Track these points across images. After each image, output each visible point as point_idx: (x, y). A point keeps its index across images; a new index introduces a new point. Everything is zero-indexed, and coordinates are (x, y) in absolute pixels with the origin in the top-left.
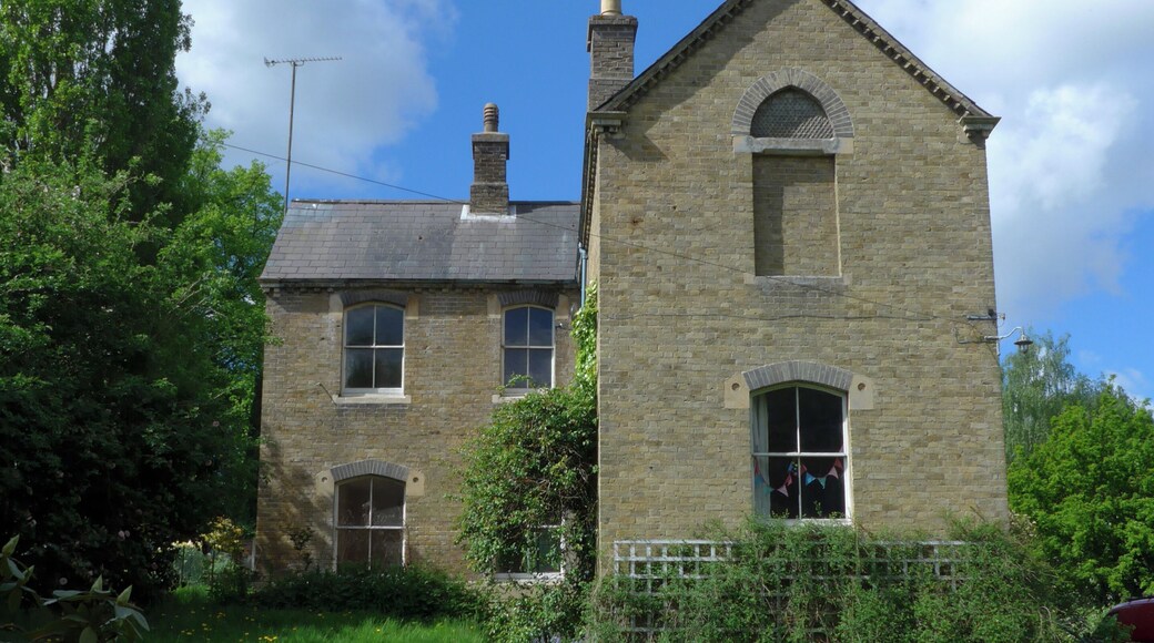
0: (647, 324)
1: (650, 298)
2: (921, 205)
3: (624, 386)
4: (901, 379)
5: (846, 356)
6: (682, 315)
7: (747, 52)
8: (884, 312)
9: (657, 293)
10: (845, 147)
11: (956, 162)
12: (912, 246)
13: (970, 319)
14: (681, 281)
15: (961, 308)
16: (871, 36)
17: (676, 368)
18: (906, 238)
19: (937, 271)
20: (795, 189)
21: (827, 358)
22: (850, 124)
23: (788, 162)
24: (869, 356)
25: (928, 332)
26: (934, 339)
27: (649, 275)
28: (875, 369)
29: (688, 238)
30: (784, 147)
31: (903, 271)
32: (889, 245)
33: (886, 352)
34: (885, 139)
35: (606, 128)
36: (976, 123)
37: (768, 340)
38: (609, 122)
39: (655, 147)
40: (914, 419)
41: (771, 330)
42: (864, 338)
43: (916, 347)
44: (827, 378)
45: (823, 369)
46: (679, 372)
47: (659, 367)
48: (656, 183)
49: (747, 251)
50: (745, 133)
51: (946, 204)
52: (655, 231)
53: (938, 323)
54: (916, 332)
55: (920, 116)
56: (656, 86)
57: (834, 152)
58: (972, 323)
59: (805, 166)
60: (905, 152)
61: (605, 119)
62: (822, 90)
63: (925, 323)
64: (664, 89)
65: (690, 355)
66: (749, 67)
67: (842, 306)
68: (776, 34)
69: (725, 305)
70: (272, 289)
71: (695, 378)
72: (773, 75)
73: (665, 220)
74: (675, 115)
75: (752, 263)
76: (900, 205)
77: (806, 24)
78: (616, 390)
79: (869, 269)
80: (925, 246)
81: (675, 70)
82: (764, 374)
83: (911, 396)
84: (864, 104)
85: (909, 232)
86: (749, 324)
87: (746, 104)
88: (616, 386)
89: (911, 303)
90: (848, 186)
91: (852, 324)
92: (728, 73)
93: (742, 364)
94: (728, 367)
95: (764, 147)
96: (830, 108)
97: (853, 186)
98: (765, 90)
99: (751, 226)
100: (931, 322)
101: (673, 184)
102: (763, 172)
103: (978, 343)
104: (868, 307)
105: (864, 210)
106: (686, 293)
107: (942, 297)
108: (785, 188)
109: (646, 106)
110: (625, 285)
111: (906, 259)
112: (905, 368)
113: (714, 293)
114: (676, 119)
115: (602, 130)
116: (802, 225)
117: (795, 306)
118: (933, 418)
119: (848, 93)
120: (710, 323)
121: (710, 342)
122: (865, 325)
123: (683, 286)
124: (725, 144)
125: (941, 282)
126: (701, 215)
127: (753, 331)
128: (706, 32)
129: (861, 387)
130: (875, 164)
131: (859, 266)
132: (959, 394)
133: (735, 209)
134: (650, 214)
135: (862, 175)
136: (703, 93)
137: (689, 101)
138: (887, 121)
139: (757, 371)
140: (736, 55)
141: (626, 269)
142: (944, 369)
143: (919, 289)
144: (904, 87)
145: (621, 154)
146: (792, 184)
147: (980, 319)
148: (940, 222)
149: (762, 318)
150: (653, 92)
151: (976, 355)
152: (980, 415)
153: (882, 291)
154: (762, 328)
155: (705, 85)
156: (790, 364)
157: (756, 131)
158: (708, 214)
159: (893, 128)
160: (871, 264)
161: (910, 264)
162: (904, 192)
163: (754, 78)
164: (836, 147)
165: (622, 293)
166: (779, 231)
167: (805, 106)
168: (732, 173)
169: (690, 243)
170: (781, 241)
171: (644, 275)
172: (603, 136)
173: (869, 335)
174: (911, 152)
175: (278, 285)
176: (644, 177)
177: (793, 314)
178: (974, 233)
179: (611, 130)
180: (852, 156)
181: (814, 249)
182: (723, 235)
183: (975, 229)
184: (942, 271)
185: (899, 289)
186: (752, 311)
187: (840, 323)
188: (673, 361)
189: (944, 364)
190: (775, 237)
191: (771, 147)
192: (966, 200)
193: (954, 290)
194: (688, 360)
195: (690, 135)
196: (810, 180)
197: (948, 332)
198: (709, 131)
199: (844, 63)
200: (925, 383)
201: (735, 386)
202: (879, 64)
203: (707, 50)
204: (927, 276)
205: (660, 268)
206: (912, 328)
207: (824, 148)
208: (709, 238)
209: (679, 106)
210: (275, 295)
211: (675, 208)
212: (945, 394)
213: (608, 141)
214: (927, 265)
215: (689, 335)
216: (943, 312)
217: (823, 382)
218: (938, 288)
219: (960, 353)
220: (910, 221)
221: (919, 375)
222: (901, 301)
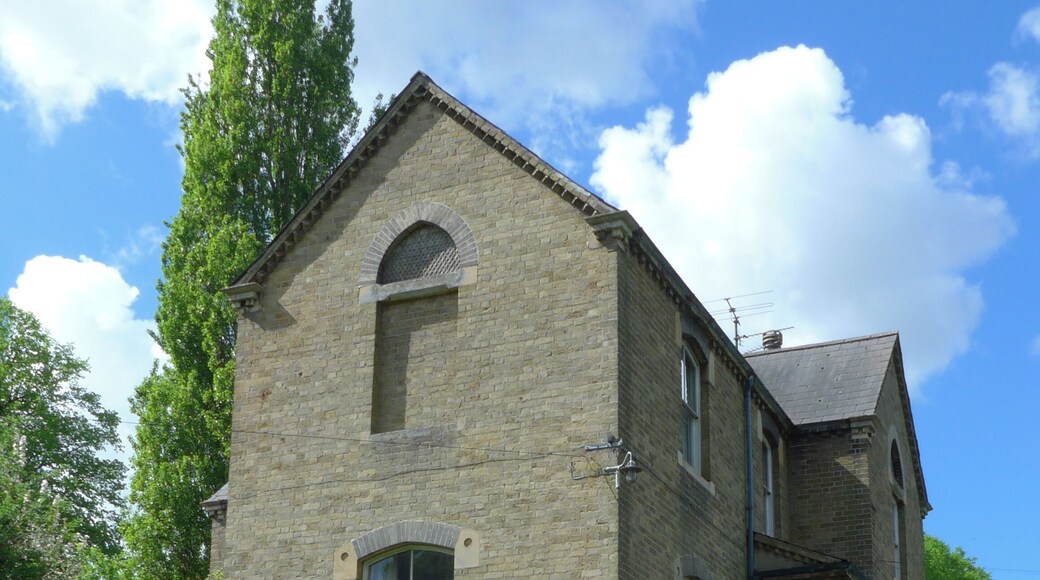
0: (268, 500)
1: (273, 472)
2: (543, 328)
3: (244, 567)
4: (510, 529)
5: (454, 510)
6: (300, 487)
7: (380, 192)
8: (495, 456)
9: (279, 467)
10: (470, 276)
11: (583, 271)
12: (532, 376)
13: (588, 450)
14: (302, 451)
15: (579, 439)
16: (500, 148)
17: (291, 543)
18: (525, 369)
19: (556, 400)
20: (422, 333)
21: (435, 515)
22: (476, 251)
23: (417, 305)
24: (478, 507)
25: (540, 471)
26: (548, 478)
27: (274, 448)
28: (482, 520)
29: (310, 404)
30: (408, 289)
31: (520, 405)
32: (506, 379)
33: (495, 498)
34: (509, 261)
35: (243, 303)
36: (603, 223)
37: (379, 501)
38: (244, 296)
39: (287, 314)
40: (521, 573)
41: (382, 490)
42: (475, 487)
43: (528, 491)
44: (433, 537)
45: (430, 527)
46: (294, 548)
47: (276, 544)
48: (286, 352)
49: (364, 408)
50: (371, 282)
51: (569, 321)
52: (282, 401)
53: (551, 460)
54: (528, 472)
55: (548, 227)
56: (292, 249)
57: (456, 285)
58: (589, 455)
59: (435, 305)
60: (530, 271)
61: (240, 293)
62: (450, 220)
63: (539, 461)
64: (299, 251)
65: (304, 527)
66: (380, 211)
67: (454, 454)
68: (408, 168)
69: (341, 470)
70: (216, 511)
71: (309, 552)
72: (403, 213)
73: (291, 388)
74: (307, 276)
75: (369, 421)
76: (520, 332)
77: (438, 150)
78: (237, 572)
79: (485, 409)
80: (544, 374)
81: (310, 228)
82: (372, 540)
83: (520, 548)
84: (492, 225)
85: (529, 361)
86: (362, 487)
87: (375, 251)
88: (237, 568)
89: (525, 443)
90: (469, 320)
91: (462, 473)
92: (361, 220)
93: (352, 531)
94: (338, 536)
95: (389, 294)
96: (458, 237)
97: (474, 319)
98: (394, 231)
99: (370, 381)
100: (546, 460)
101: (301, 349)
102: (392, 321)
103: (595, 476)
104: (480, 453)
105: (484, 344)
106: (305, 463)
107: (560, 429)
108: (412, 333)
109: (282, 272)
110: (251, 463)
111: (523, 391)
112: (514, 515)
113: (331, 458)
114: (308, 280)
115: (239, 305)
116: (427, 371)
117: (407, 462)
118: (541, 570)
119: (475, 217)
120: (325, 491)
121: (324, 511)
122: (477, 472)
123: (303, 455)
124: (350, 297)
125: (559, 413)
126: (325, 378)
127: (363, 494)
128: (339, 182)
129: (468, 542)
130: (497, 291)
131: (474, 407)
132: (569, 539)
133: (357, 366)
134: (279, 384)
135: (484, 305)
136: (335, 246)
137: (322, 258)
138: (513, 241)
139: (365, 537)
140: (367, 201)
141: (253, 445)
142: (557, 512)
143: (535, 423)
144: (535, 198)
145: (257, 326)
146: (419, 328)
147: (599, 449)
148: (562, 344)
149: (374, 479)
150: (289, 257)
151: (592, 492)
152: (593, 560)
153: (496, 432)
154: (375, 489)
155: (337, 239)
156: (398, 526)
157: (383, 278)
158: (332, 375)
159: (517, 246)
160: (486, 403)
161: (526, 396)
162: (526, 316)
163: (384, 221)
164: (459, 280)
165: (248, 471)
166: (402, 382)
167: (438, 241)
168: (356, 327)
169: (312, 409)
170: (404, 392)
171: (269, 449)
172: (242, 311)
173: (480, 483)
174: (537, 269)
175: (220, 507)
176: (275, 347)
177: (405, 470)
178: (599, 350)
179: (247, 303)
180: (475, 285)
181: (437, 395)
182: (343, 396)
183: (600, 345)
184: (561, 399)
185: (514, 426)
186: (365, 473)
187: (450, 473)
188: (289, 536)
189: (557, 505)
190: (399, 389)
191: (396, 292)
192: (592, 313)
193: (573, 420)
194: (303, 534)
195: (320, 294)
196: (438, 320)
197: (563, 469)
198: (339, 286)
199: (475, 185)
200: (535, 530)
201: (344, 556)
202: (509, 177)
203: (342, 200)
204: (544, 408)
205: (283, 439)
206: (524, 469)
207: (447, 282)
208: (330, 401)
209: (311, 266)
210: (219, 517)
211: (301, 374)
212: (555, 541)
213: (246, 315)
214: (545, 394)
215: (306, 507)
216: (560, 446)
217: (429, 542)
218: (556, 420)
219: (576, 491)
220: (531, 347)
221: (529, 522)
222: (515, 440)
